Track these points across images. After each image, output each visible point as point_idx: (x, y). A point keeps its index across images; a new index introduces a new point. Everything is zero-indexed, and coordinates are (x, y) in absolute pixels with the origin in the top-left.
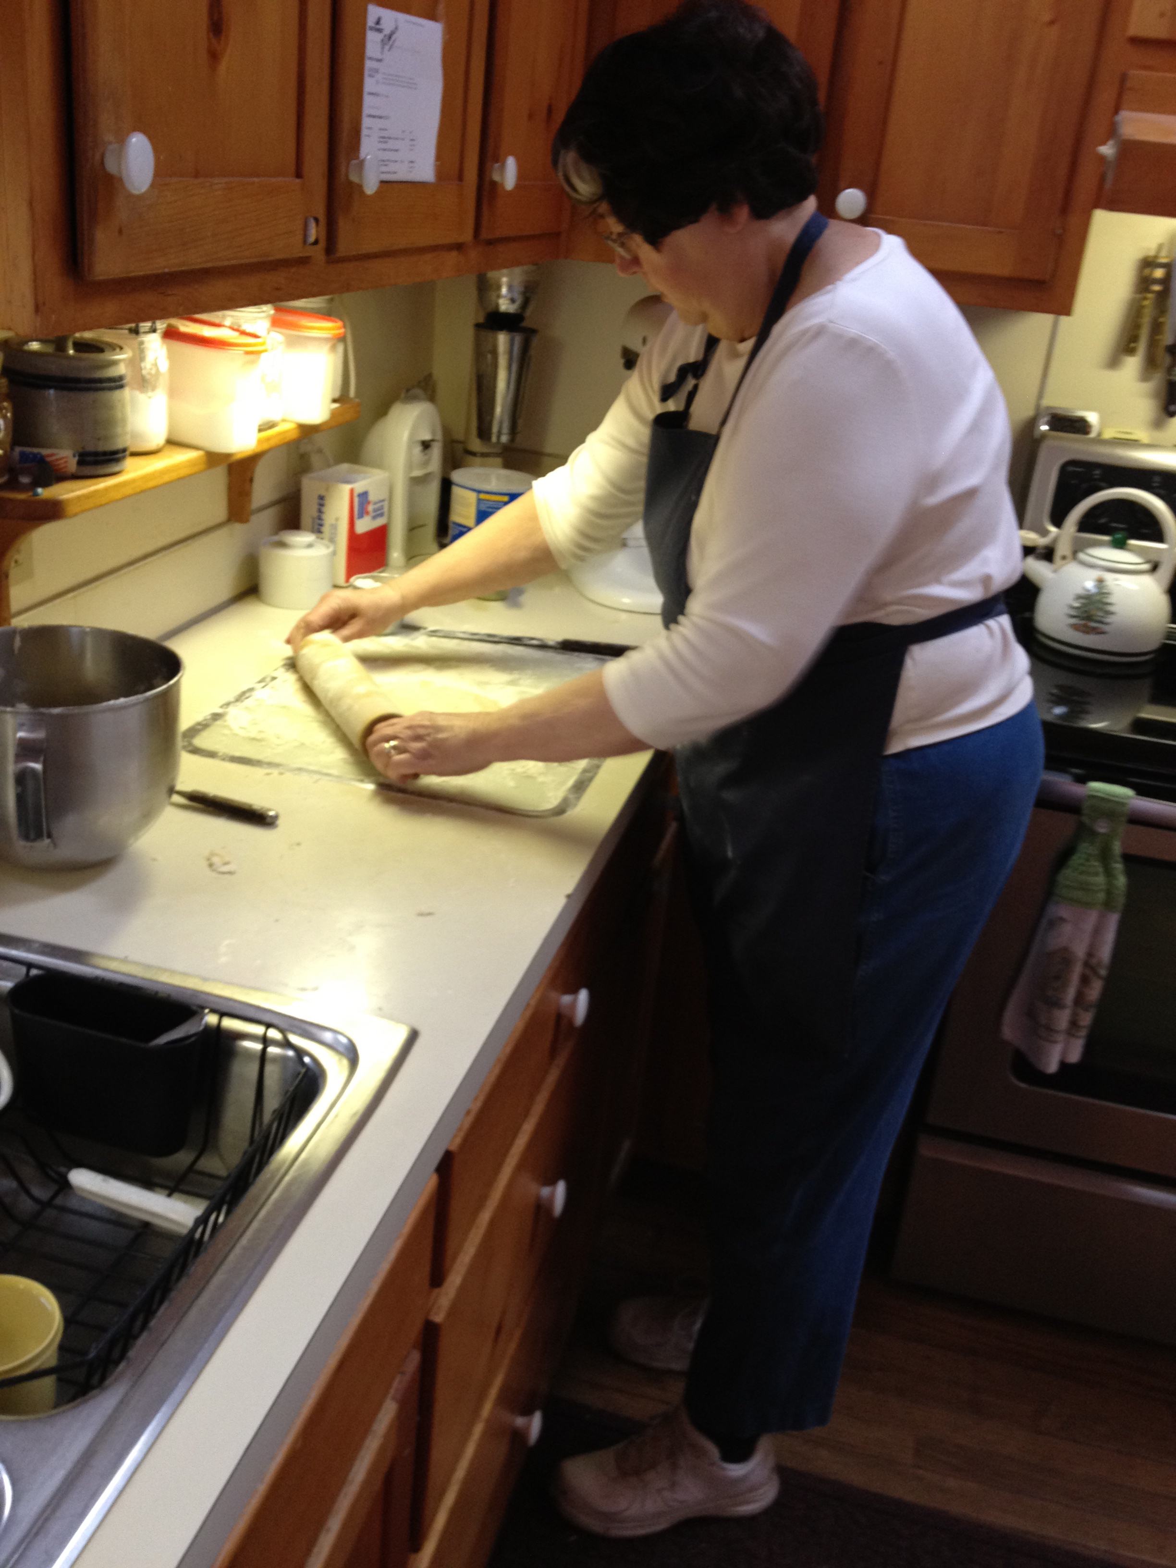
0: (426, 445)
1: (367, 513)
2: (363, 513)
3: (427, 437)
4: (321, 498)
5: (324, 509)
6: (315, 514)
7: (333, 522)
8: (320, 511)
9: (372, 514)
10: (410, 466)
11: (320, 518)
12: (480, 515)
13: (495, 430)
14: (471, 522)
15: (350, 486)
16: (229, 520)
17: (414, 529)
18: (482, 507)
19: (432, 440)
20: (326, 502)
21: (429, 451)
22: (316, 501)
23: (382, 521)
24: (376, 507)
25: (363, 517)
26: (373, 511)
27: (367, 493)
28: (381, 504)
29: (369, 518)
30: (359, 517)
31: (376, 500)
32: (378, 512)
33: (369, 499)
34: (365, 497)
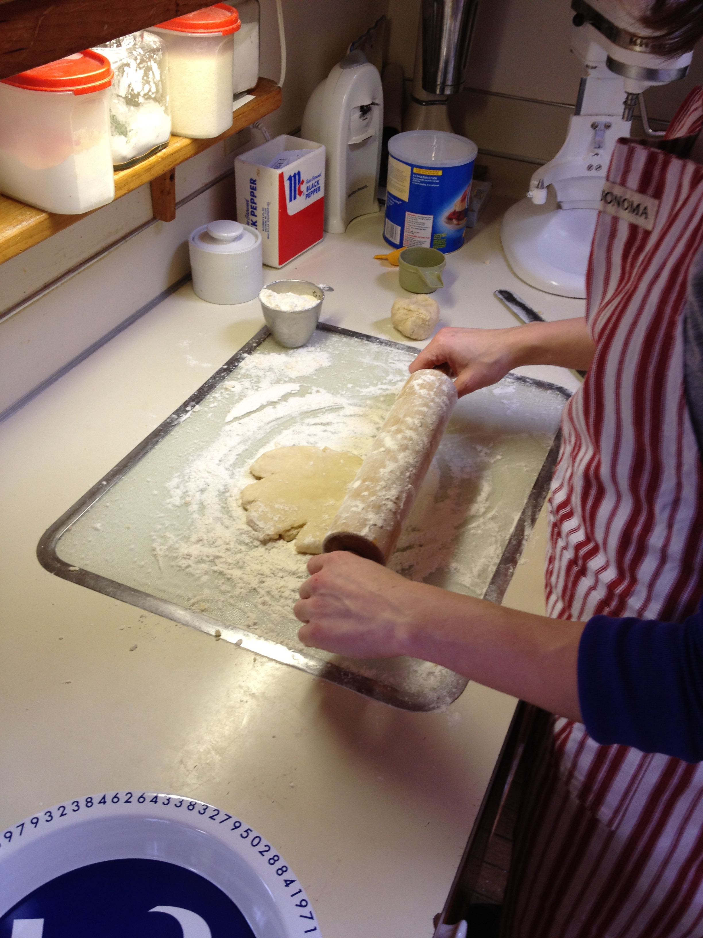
0: (365, 110)
1: (300, 193)
2: (296, 192)
3: (367, 102)
4: (253, 182)
5: (256, 193)
6: (249, 198)
7: (266, 206)
8: (253, 195)
9: (305, 192)
10: (349, 133)
11: (252, 201)
12: (414, 189)
13: (439, 81)
14: (405, 197)
15: (279, 171)
16: (154, 218)
17: (354, 193)
18: (416, 181)
19: (373, 104)
20: (258, 186)
21: (368, 116)
22: (248, 184)
23: (320, 195)
24: (310, 184)
25: (295, 198)
26: (308, 189)
27: (299, 173)
28: (316, 180)
29: (303, 197)
30: (291, 201)
31: (310, 178)
32: (313, 189)
33: (302, 178)
34: (296, 178)
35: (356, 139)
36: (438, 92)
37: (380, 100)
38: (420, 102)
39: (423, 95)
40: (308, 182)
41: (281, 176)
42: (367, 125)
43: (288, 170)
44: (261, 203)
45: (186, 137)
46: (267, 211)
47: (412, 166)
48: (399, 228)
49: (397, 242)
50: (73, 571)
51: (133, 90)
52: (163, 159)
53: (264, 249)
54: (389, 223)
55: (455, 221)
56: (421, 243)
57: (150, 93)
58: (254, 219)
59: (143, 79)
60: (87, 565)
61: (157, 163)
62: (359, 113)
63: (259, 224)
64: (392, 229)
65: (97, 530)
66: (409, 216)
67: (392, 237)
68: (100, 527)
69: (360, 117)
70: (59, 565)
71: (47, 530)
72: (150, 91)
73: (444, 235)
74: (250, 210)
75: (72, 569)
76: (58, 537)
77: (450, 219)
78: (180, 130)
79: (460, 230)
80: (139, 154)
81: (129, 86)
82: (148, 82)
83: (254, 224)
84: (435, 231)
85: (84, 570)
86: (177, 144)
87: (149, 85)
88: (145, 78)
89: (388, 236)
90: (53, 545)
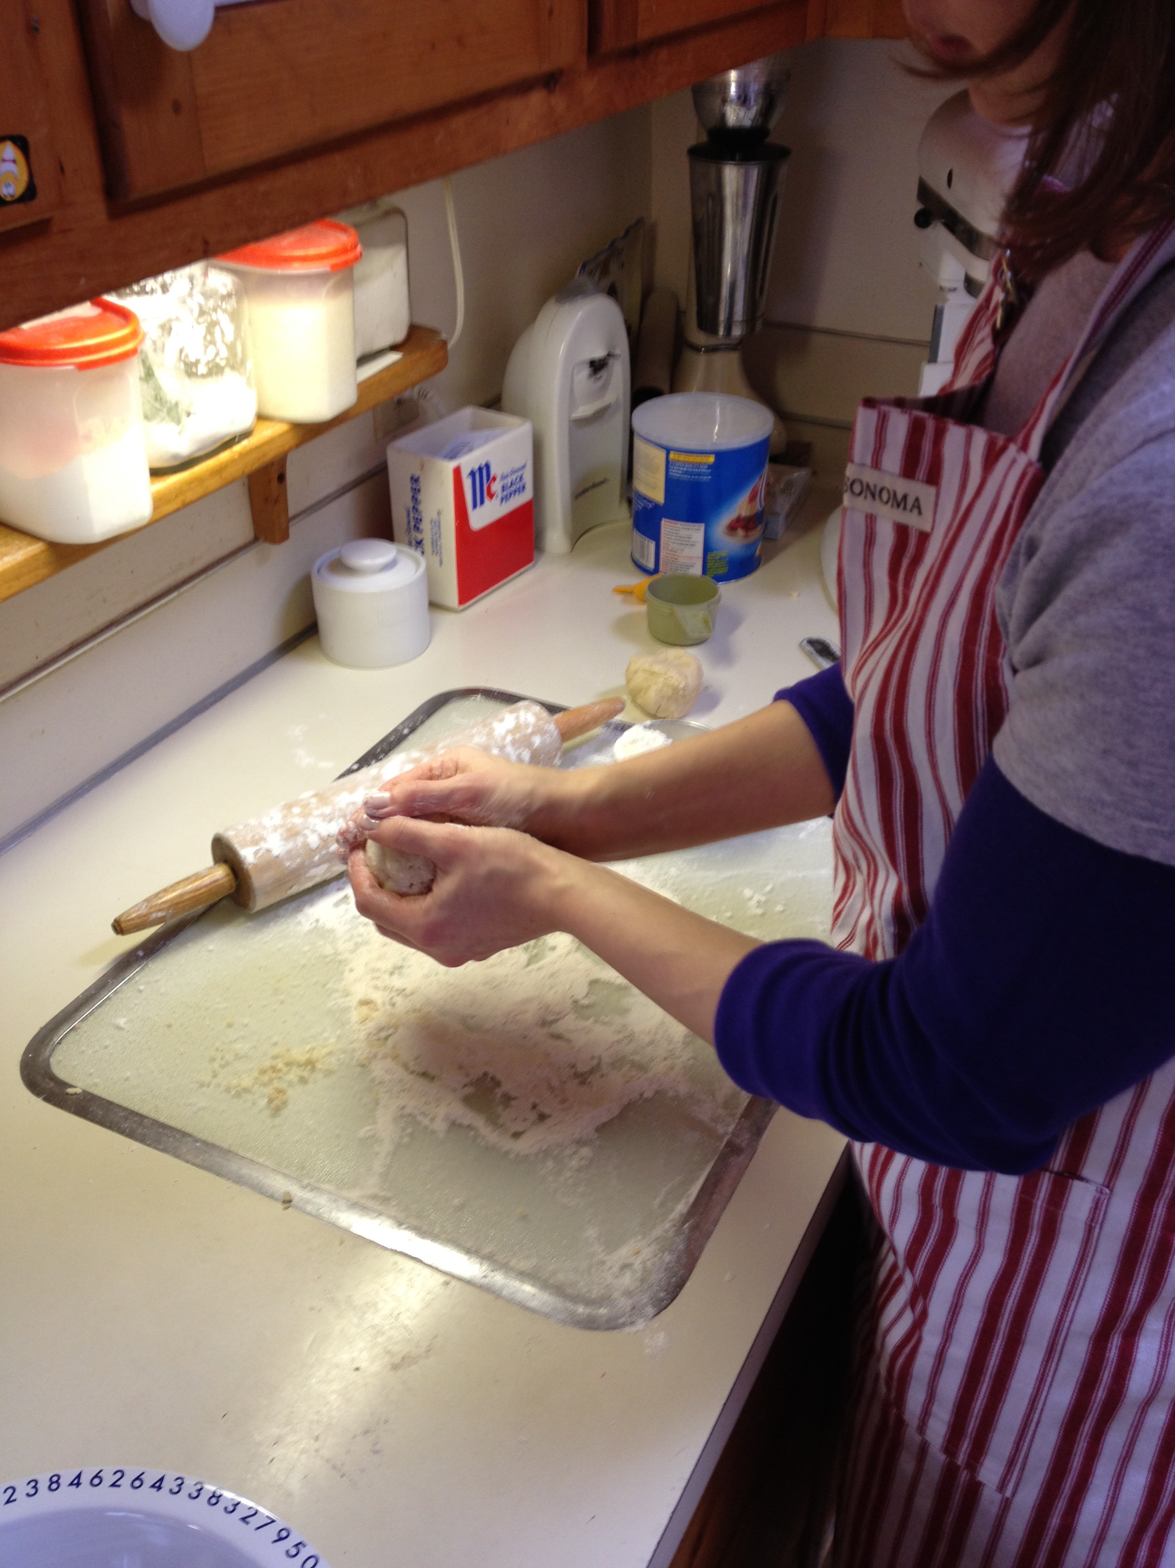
0: (597, 366)
1: (491, 496)
2: (482, 494)
3: (599, 353)
4: (415, 480)
5: (420, 497)
6: (410, 504)
7: (435, 516)
8: (415, 499)
9: (499, 494)
10: (571, 402)
11: (415, 509)
12: (671, 484)
13: (722, 316)
14: (658, 495)
15: (452, 465)
16: (256, 539)
17: (584, 491)
18: (675, 473)
19: (609, 355)
21: (604, 373)
22: (408, 485)
23: (527, 496)
24: (508, 481)
25: (482, 502)
26: (503, 488)
27: (487, 466)
28: (519, 474)
29: (496, 501)
30: (475, 506)
31: (506, 470)
32: (513, 488)
33: (493, 473)
34: (483, 474)
35: (584, 410)
36: (721, 332)
37: (622, 349)
38: (697, 349)
39: (700, 338)
40: (504, 477)
41: (457, 472)
42: (604, 388)
43: (469, 462)
44: (428, 512)
45: (281, 420)
46: (437, 525)
47: (668, 450)
48: (652, 545)
49: (651, 565)
50: (72, 1095)
51: (187, 356)
53: (431, 581)
54: (638, 537)
55: (740, 532)
56: (690, 566)
57: (218, 360)
58: (419, 537)
59: (205, 337)
60: (96, 1085)
62: (586, 371)
63: (427, 544)
64: (642, 547)
65: (120, 1028)
66: (667, 526)
67: (643, 556)
68: (125, 1023)
69: (590, 376)
70: (52, 1084)
71: (42, 1029)
72: (217, 354)
73: (724, 553)
74: (412, 524)
75: (70, 1090)
76: (57, 1039)
77: (732, 528)
78: (271, 410)
79: (752, 545)
80: (200, 449)
81: (181, 351)
82: (213, 342)
83: (419, 543)
84: (707, 548)
85: (89, 1093)
87: (216, 346)
88: (209, 338)
89: (637, 556)
90: (47, 1053)
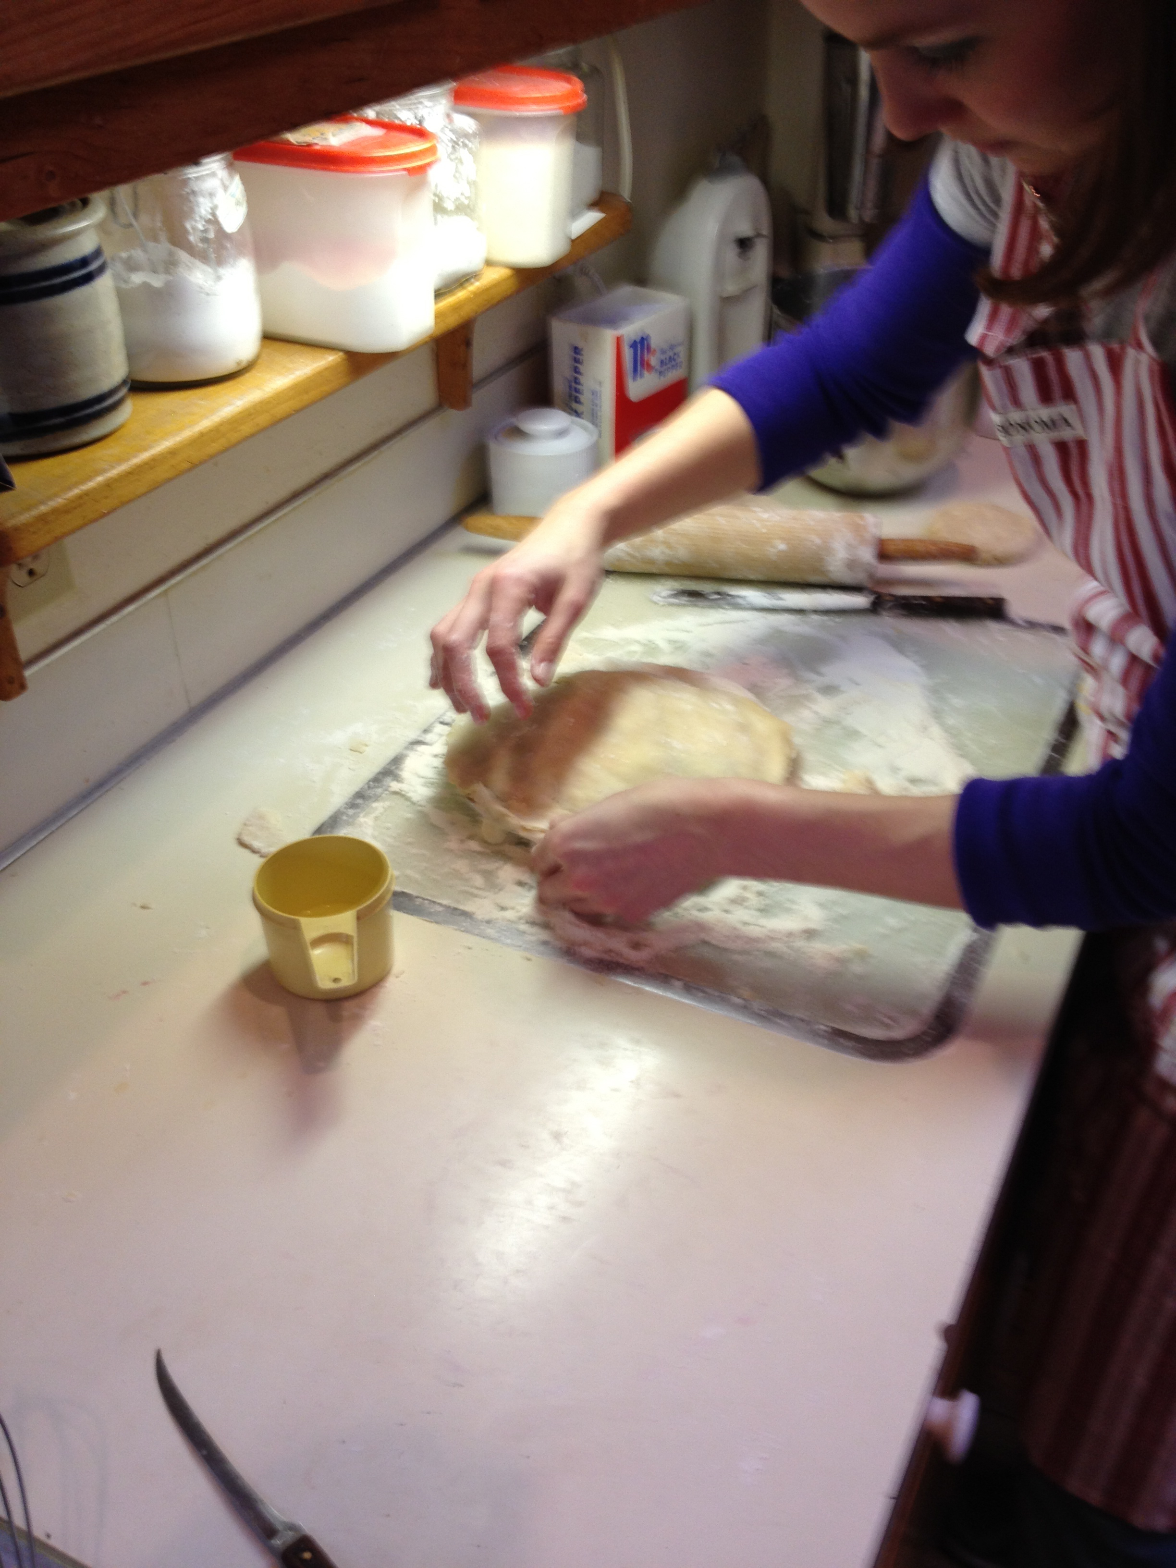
0: (744, 244)
2: (640, 364)
4: (576, 350)
5: (582, 367)
6: (572, 376)
7: (594, 386)
8: (576, 370)
9: (656, 368)
10: (718, 282)
13: (854, 203)
15: (617, 333)
16: (439, 406)
19: (756, 235)
20: (584, 357)
21: (748, 254)
22: (570, 355)
23: (680, 374)
24: (665, 356)
25: (641, 374)
27: (648, 337)
28: (674, 351)
30: (633, 377)
31: (663, 345)
33: (652, 345)
34: (641, 345)
35: (731, 288)
37: (766, 229)
40: (660, 352)
41: (620, 340)
42: (748, 269)
43: (630, 331)
44: (587, 383)
46: (596, 397)
52: (477, 294)
58: (578, 405)
61: (468, 300)
62: (735, 249)
63: (587, 415)
69: (737, 254)
74: (574, 394)
78: (496, 255)
83: (579, 413)
86: (493, 276)
